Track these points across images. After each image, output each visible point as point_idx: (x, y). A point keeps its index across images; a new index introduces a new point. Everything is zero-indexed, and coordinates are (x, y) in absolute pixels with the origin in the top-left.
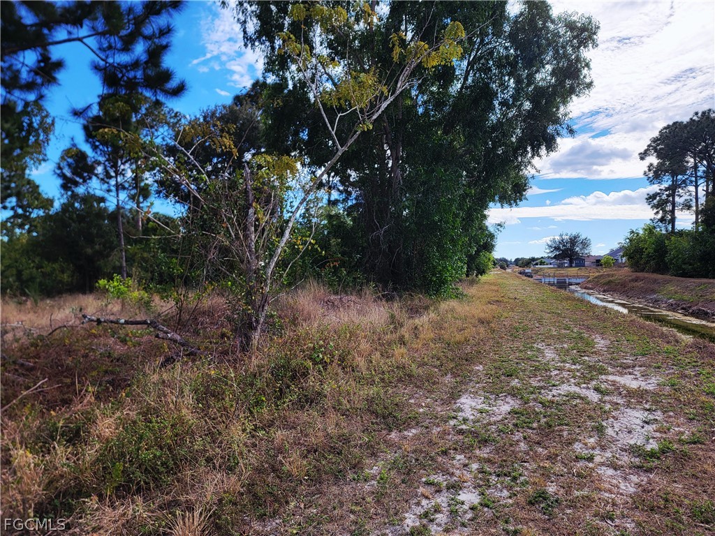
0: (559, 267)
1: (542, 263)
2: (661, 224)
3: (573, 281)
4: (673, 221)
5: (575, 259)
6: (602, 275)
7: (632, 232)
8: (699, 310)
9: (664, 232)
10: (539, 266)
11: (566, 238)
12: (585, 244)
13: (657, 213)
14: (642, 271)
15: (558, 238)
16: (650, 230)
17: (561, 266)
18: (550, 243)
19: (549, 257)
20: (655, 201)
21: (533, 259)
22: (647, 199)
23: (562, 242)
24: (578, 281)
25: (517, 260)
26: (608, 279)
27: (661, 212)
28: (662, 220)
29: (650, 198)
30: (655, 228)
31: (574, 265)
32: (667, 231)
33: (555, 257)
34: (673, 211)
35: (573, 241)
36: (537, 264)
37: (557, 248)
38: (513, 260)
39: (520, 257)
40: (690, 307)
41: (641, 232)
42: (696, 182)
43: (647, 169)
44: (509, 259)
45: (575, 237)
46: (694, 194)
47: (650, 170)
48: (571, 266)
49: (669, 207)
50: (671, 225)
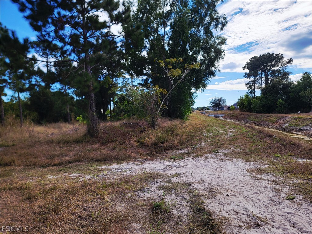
0: (214, 110)
1: (208, 109)
2: (250, 94)
4: (254, 93)
5: (221, 107)
6: (230, 113)
7: (241, 97)
9: (251, 97)
11: (217, 99)
12: (224, 101)
13: (249, 90)
14: (244, 111)
15: (213, 98)
16: (247, 96)
17: (215, 110)
18: (211, 101)
19: (210, 107)
20: (248, 86)
21: (204, 107)
22: (245, 85)
23: (215, 100)
25: (198, 108)
26: (232, 115)
27: (250, 89)
28: (251, 92)
29: (246, 84)
30: (248, 95)
31: (220, 110)
32: (252, 96)
33: (213, 106)
34: (254, 89)
35: (220, 100)
36: (206, 109)
37: (213, 103)
38: (196, 108)
39: (199, 107)
41: (244, 97)
42: (262, 79)
45: (220, 99)
46: (261, 83)
47: (245, 75)
48: (219, 110)
49: (253, 88)
50: (254, 94)
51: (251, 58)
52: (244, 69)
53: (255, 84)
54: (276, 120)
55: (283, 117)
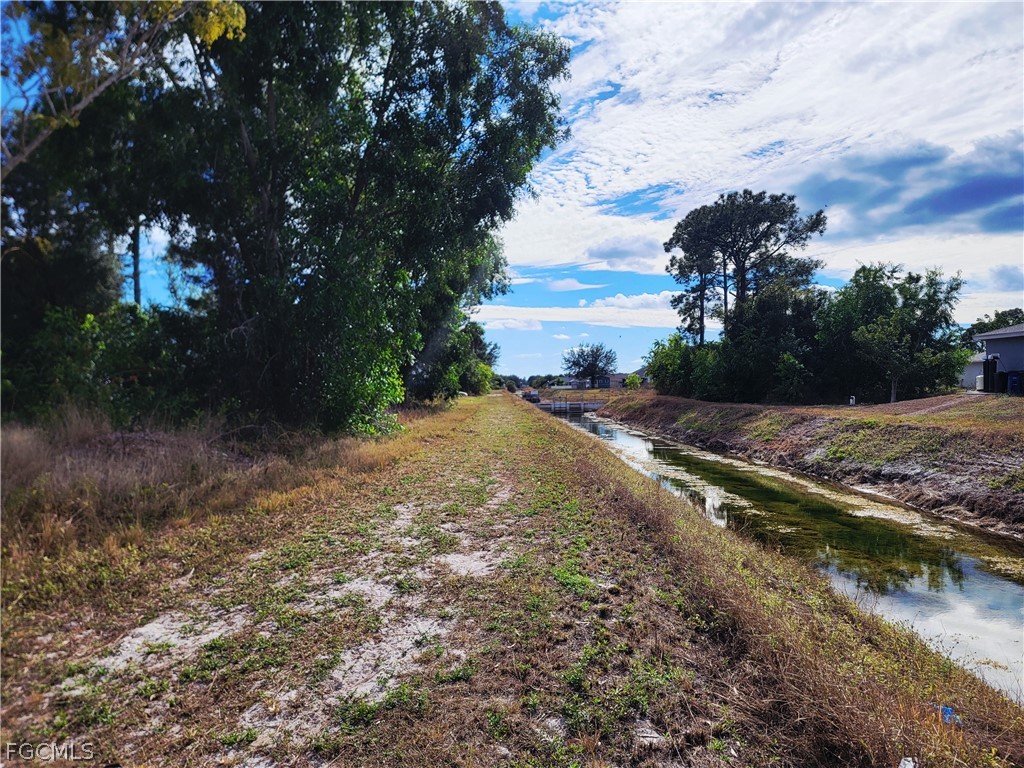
0: (578, 388)
1: (559, 383)
2: (688, 334)
3: (590, 406)
4: (701, 331)
5: (598, 378)
6: (621, 399)
7: (657, 344)
8: (718, 442)
9: (691, 344)
10: (556, 387)
11: (587, 350)
12: (610, 359)
13: (684, 320)
14: (668, 394)
15: (576, 350)
16: (677, 341)
17: (581, 387)
18: (567, 356)
19: (569, 376)
20: (681, 305)
21: (549, 378)
22: (672, 303)
23: (582, 354)
24: (596, 406)
25: (532, 378)
26: (627, 404)
27: (689, 319)
28: (689, 329)
29: (676, 301)
30: (682, 339)
31: (596, 385)
32: (695, 343)
33: (577, 376)
34: (701, 319)
35: (596, 354)
36: (553, 384)
37: (576, 364)
38: (527, 379)
39: (535, 375)
40: (708, 439)
41: (667, 344)
42: (725, 283)
43: (669, 264)
44: (521, 377)
45: (598, 349)
46: (723, 297)
47: (672, 266)
48: (593, 387)
49: (697, 313)
50: (699, 336)
52: (667, 250)
53: (705, 302)
54: (779, 428)
55: (804, 419)
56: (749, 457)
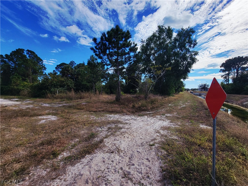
3: (203, 94)
5: (205, 89)
10: (196, 91)
12: (208, 86)
13: (224, 79)
17: (202, 91)
18: (199, 86)
19: (199, 89)
20: (224, 77)
21: (195, 89)
23: (202, 85)
24: (204, 94)
25: (192, 89)
28: (225, 81)
29: (222, 76)
30: (223, 83)
32: (227, 83)
33: (201, 89)
34: (228, 79)
35: (205, 85)
37: (201, 87)
39: (192, 88)
42: (234, 73)
43: (220, 70)
44: (189, 89)
45: (205, 84)
46: (234, 75)
47: (221, 71)
48: (204, 91)
49: (228, 78)
50: (228, 82)
51: (227, 60)
52: (221, 67)
53: (229, 76)
54: (240, 99)
55: (246, 97)
56: (233, 103)
